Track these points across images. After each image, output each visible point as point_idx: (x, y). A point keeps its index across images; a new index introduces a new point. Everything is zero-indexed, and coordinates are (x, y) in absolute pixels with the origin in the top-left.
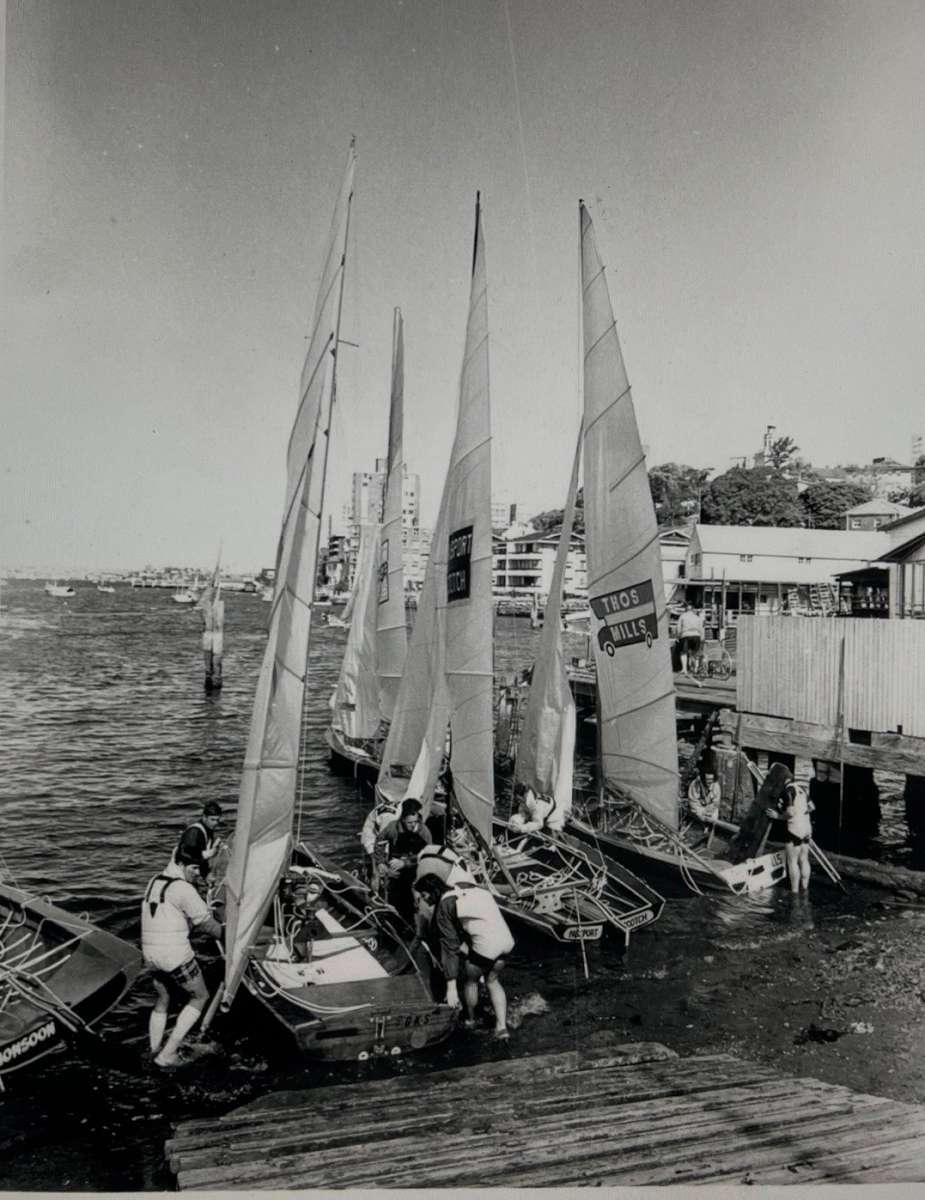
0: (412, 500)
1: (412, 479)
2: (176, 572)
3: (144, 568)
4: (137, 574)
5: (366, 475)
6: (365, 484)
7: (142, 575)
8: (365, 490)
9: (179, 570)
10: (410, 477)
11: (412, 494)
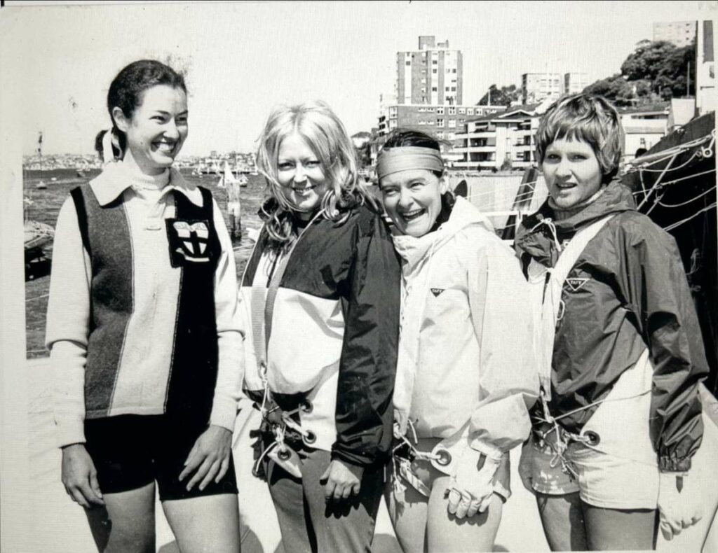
0: (455, 76)
1: (454, 56)
2: (240, 157)
3: (209, 155)
4: (203, 160)
5: (408, 53)
6: (408, 63)
7: (208, 161)
8: (408, 69)
9: (243, 155)
10: (451, 53)
11: (454, 71)
